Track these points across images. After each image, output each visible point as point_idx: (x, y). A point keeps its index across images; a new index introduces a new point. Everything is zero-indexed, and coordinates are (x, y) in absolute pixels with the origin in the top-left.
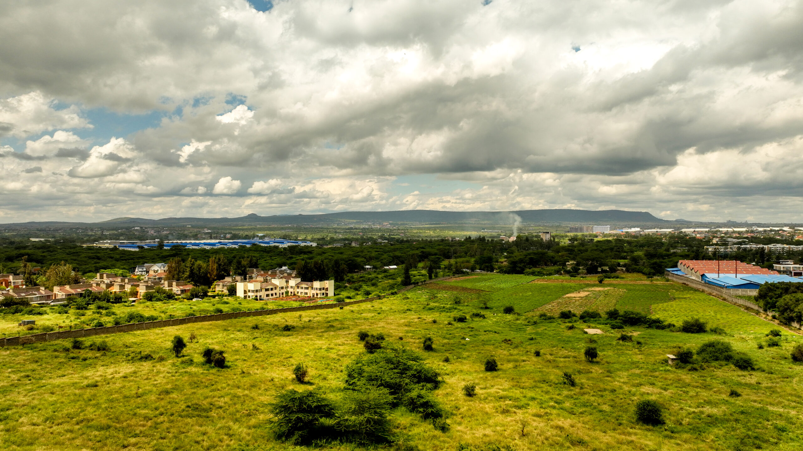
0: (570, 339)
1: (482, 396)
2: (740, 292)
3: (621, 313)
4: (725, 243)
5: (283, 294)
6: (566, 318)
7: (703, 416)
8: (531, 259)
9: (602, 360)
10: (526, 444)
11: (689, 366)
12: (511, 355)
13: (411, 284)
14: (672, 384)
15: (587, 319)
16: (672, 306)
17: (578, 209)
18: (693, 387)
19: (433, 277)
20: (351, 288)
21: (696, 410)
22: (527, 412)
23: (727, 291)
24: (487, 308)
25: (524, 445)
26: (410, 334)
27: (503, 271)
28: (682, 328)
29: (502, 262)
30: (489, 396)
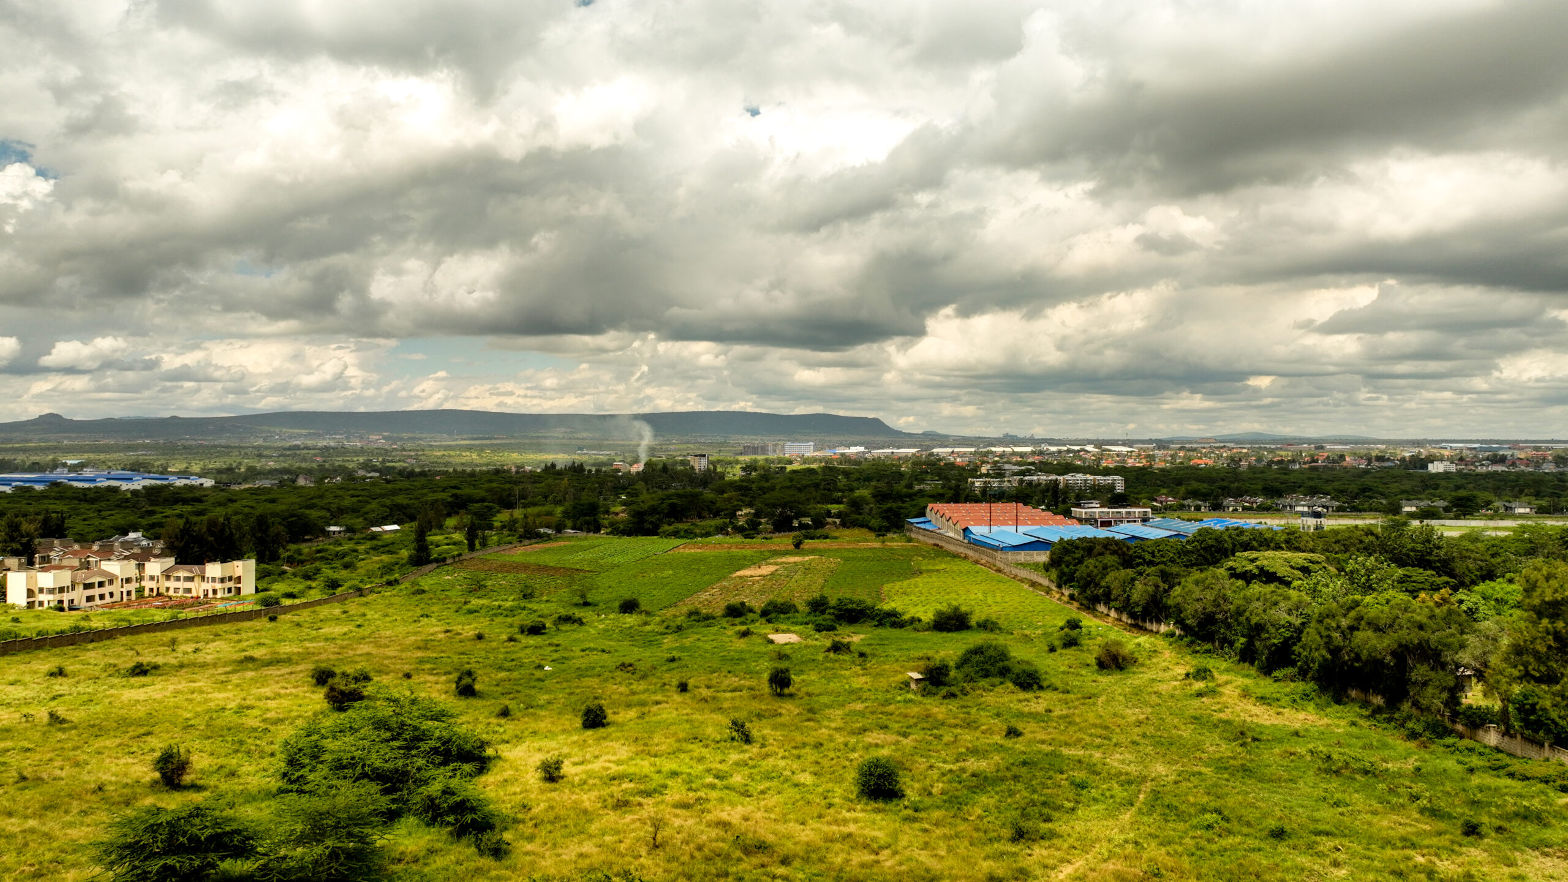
0: (743, 656)
1: (577, 779)
2: (1022, 556)
3: (833, 602)
4: (1000, 474)
5: (129, 593)
6: (735, 617)
7: (964, 776)
8: (673, 506)
9: (799, 690)
10: (661, 864)
11: (944, 691)
12: (633, 693)
13: (431, 562)
14: (915, 725)
15: (773, 615)
16: (916, 586)
17: (758, 410)
18: (950, 726)
19: (478, 546)
20: (295, 575)
21: (954, 767)
22: (662, 802)
23: (1003, 556)
24: (586, 604)
25: (657, 865)
26: (428, 666)
27: (619, 531)
28: (932, 623)
29: (617, 514)
30: (590, 777)
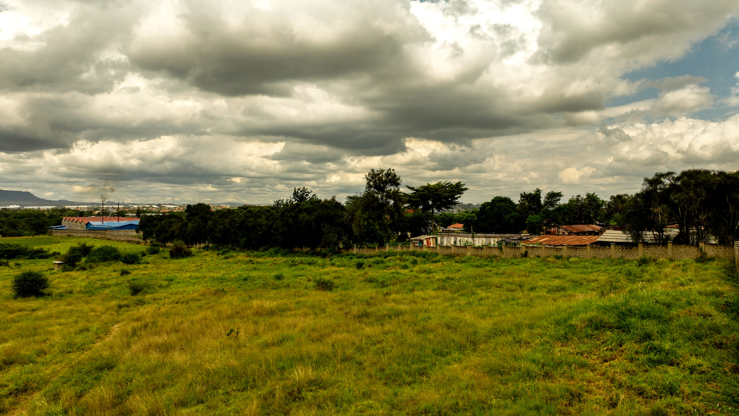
2: (122, 232)
11: (78, 268)
23: (111, 233)
